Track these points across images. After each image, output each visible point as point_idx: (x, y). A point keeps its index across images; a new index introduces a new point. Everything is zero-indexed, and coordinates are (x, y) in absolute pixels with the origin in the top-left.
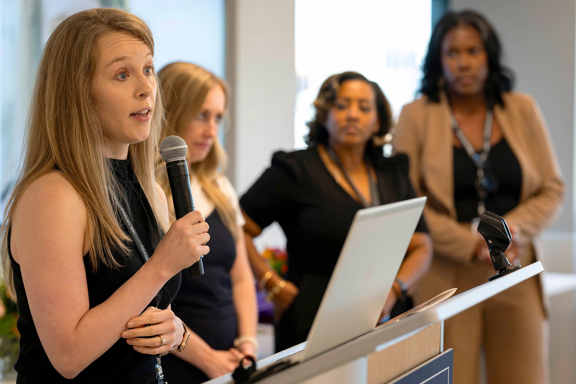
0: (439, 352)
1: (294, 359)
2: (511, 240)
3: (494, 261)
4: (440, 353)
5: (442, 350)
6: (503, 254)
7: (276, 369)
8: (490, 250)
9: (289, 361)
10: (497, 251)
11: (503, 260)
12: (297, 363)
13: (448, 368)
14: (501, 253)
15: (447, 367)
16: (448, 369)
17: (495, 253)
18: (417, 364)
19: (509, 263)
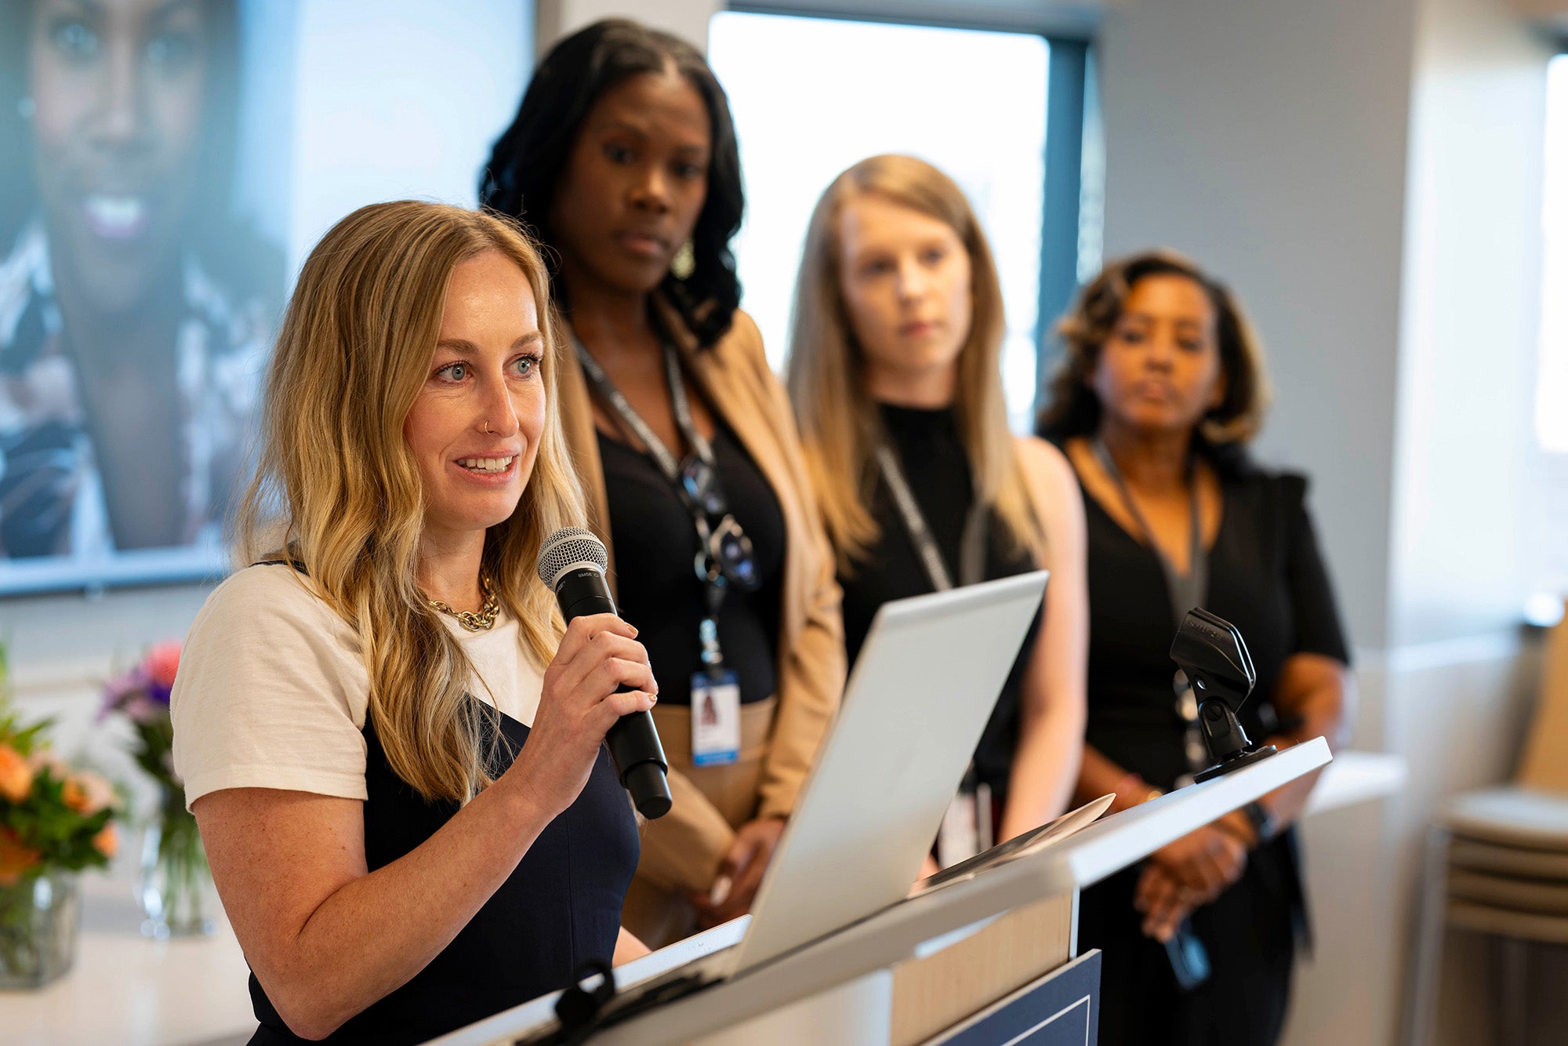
0: (1066, 957)
1: (712, 970)
2: (1252, 682)
3: (1210, 734)
4: (1069, 960)
5: (1074, 951)
6: (1232, 717)
7: (666, 995)
8: (1201, 705)
9: (698, 976)
10: (1217, 709)
11: (1232, 731)
12: (718, 982)
13: (1088, 997)
14: (1228, 715)
15: (1086, 995)
16: (1087, 1001)
17: (1215, 714)
18: (1011, 987)
19: (1247, 740)
